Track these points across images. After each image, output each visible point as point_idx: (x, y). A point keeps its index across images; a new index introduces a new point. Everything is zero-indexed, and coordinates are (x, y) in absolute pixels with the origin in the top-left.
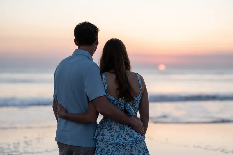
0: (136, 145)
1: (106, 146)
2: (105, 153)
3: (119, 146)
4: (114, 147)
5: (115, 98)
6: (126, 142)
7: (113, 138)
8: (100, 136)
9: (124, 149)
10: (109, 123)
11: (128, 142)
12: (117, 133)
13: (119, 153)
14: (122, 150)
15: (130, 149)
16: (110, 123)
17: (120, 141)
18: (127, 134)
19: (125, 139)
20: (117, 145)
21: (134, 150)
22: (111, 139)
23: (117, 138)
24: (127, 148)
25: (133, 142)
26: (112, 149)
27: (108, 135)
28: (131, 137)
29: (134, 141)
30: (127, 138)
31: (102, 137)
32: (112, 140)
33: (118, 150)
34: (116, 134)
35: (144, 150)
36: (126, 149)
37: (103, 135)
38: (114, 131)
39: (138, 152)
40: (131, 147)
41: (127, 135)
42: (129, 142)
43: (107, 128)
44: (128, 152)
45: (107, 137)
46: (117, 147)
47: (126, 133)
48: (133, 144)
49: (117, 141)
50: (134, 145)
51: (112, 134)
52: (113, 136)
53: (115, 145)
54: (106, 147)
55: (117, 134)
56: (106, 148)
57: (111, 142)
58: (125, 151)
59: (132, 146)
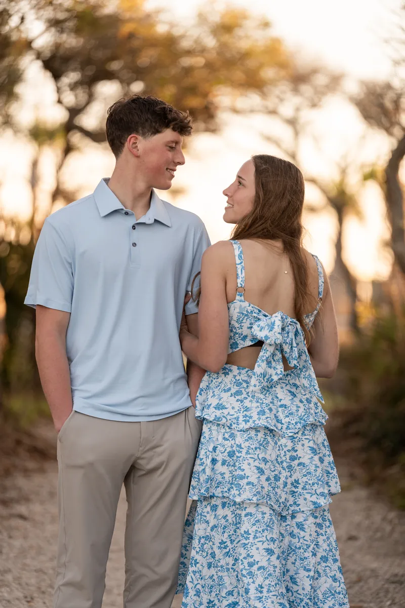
0: (303, 434)
1: (227, 436)
2: (226, 454)
3: (264, 436)
4: (251, 438)
5: (260, 311)
6: (279, 426)
7: (248, 413)
8: (212, 409)
9: (276, 443)
10: (235, 376)
11: (285, 426)
12: (258, 402)
13: (266, 454)
14: (270, 447)
15: (290, 445)
16: (237, 378)
17: (268, 422)
18: (281, 406)
20: (259, 434)
21: (299, 447)
22: (241, 419)
23: (258, 414)
24: (283, 441)
25: (297, 427)
26: (247, 444)
27: (233, 408)
28: (291, 414)
29: (299, 424)
30: (281, 416)
31: (218, 413)
32: (246, 422)
33: (262, 447)
36: (279, 443)
37: (220, 407)
39: (309, 452)
40: (292, 438)
41: (280, 409)
42: (288, 428)
43: (229, 389)
44: (285, 452)
45: (232, 412)
46: (259, 437)
47: (279, 403)
48: (297, 433)
50: (299, 435)
51: (245, 405)
52: (247, 409)
53: (253, 433)
54: (228, 440)
55: (259, 404)
56: (227, 442)
57: (243, 426)
58: (279, 450)
59: (295, 436)
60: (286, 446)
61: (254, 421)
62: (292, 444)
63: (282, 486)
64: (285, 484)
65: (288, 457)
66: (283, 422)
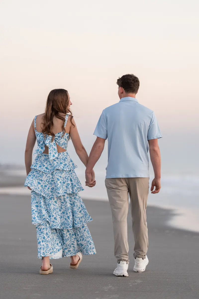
6: (48, 170)
7: (36, 165)
11: (50, 170)
19: (47, 168)
23: (39, 167)
30: (49, 167)
32: (35, 167)
34: (40, 163)
35: (65, 179)
38: (39, 161)
42: (50, 171)
49: (39, 169)
52: (37, 164)
60: (50, 177)
61: (37, 168)
62: (52, 176)
63: (47, 189)
64: (49, 188)
65: (50, 180)
66: (49, 169)
